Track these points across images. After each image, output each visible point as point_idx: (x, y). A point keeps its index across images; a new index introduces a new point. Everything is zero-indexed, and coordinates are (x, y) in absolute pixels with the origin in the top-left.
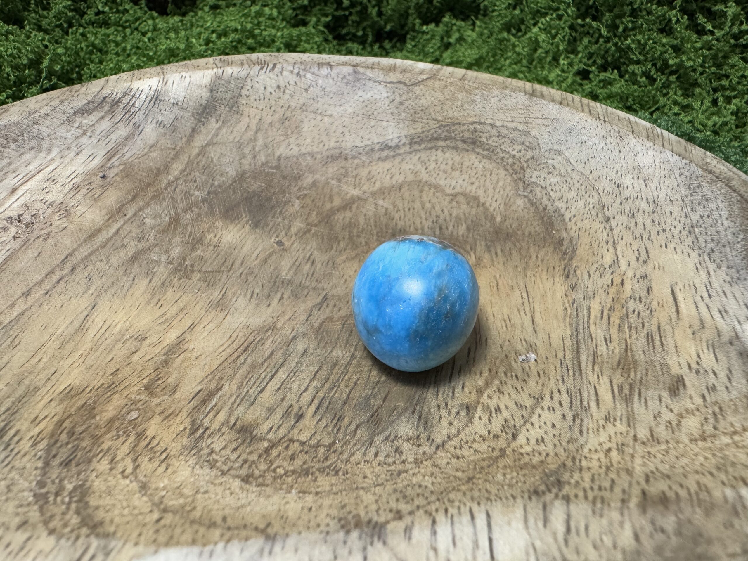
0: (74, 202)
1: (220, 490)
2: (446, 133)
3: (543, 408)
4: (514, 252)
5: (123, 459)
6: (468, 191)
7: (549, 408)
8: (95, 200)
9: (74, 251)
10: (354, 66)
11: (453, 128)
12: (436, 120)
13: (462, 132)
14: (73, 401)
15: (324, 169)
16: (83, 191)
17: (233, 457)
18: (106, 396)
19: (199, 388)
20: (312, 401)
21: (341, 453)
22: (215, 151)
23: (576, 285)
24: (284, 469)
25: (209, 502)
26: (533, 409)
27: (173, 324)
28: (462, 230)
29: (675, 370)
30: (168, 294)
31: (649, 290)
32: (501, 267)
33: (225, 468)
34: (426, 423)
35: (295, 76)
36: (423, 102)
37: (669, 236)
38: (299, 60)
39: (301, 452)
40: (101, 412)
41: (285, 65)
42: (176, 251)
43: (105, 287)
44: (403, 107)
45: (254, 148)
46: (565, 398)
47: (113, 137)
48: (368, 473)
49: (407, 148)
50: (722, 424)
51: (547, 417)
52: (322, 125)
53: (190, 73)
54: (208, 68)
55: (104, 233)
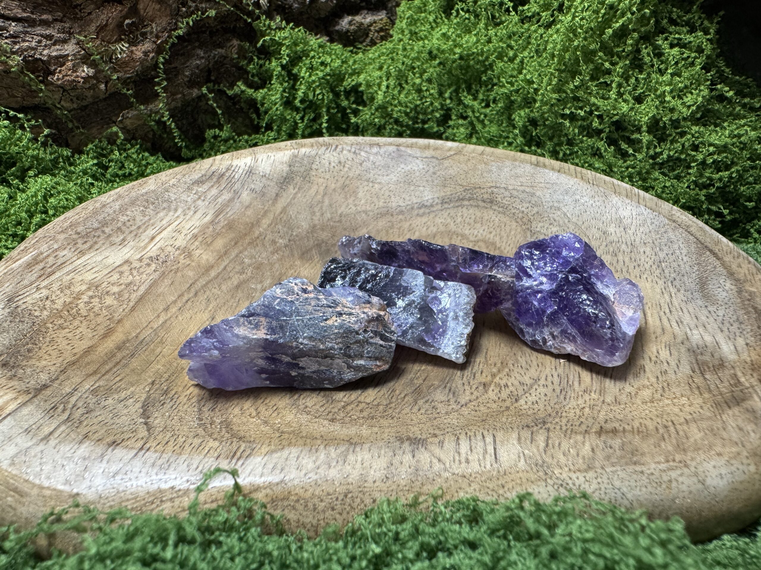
0: (194, 247)
1: (316, 425)
2: (469, 195)
3: (539, 385)
5: (248, 409)
6: (487, 238)
7: (543, 385)
8: (208, 245)
9: (196, 281)
10: (397, 146)
11: (475, 191)
12: (461, 185)
13: (482, 194)
15: (375, 223)
16: (200, 239)
17: (321, 410)
21: (395, 409)
22: (293, 210)
24: (357, 416)
25: (310, 430)
26: (532, 386)
29: (640, 362)
33: (317, 415)
34: (454, 393)
35: (352, 154)
36: (451, 171)
37: (643, 269)
38: (355, 142)
39: (367, 408)
41: (345, 146)
43: (220, 305)
44: (435, 176)
45: (321, 208)
46: (556, 380)
47: (220, 200)
48: (414, 418)
49: (439, 207)
50: (667, 392)
51: (542, 390)
52: (373, 190)
53: (274, 153)
54: (287, 150)
55: (216, 268)
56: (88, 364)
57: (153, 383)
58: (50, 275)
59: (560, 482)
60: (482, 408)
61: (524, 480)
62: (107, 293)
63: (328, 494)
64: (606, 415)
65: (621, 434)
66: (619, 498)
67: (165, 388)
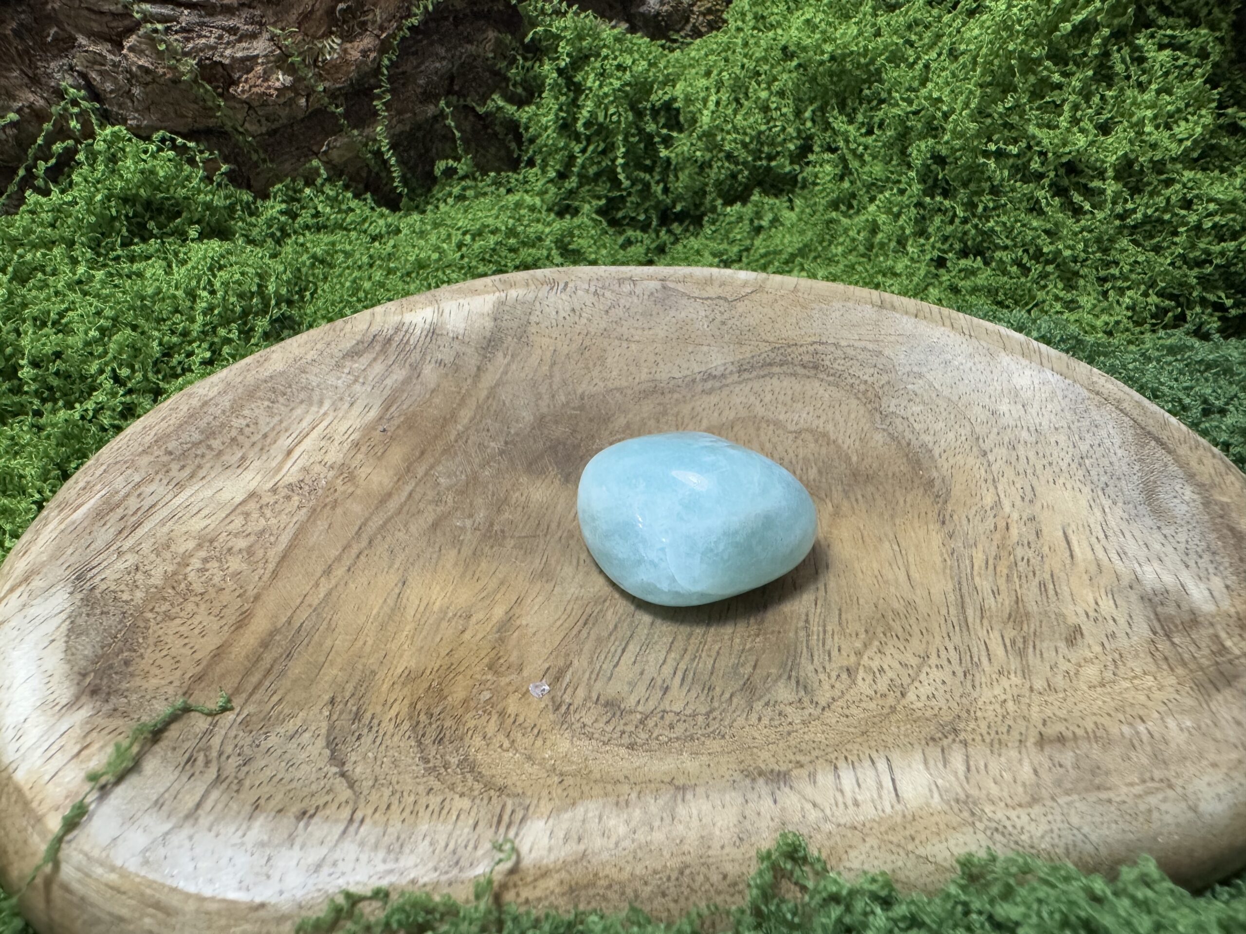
0: (356, 462)
1: (608, 756)
2: (781, 357)
3: (930, 666)
4: (877, 497)
5: (494, 736)
6: (814, 426)
7: (937, 666)
8: (378, 459)
9: (367, 519)
10: (661, 281)
11: (789, 350)
12: (767, 341)
13: (800, 355)
14: (416, 683)
15: (637, 407)
16: (364, 449)
18: (450, 677)
19: (547, 665)
20: (675, 672)
21: (722, 720)
22: (507, 392)
23: (953, 533)
24: (666, 736)
25: (603, 766)
26: (920, 668)
29: (1072, 620)
30: (483, 564)
31: (1038, 534)
32: (864, 515)
33: (605, 739)
34: (805, 687)
35: (591, 296)
36: (750, 320)
37: (1057, 470)
39: (678, 721)
40: (452, 693)
41: (579, 283)
42: (481, 515)
43: (411, 560)
44: (725, 328)
45: (551, 386)
46: (953, 655)
47: (389, 382)
48: (756, 735)
49: (736, 377)
50: (1122, 670)
51: (936, 674)
52: (629, 353)
53: (468, 299)
54: (488, 293)
55: (396, 497)
57: (332, 701)
58: (134, 528)
59: (994, 825)
60: (854, 710)
61: (942, 826)
62: (230, 550)
63: (655, 872)
64: (1041, 711)
65: (1072, 744)
66: (1080, 844)
67: (354, 709)
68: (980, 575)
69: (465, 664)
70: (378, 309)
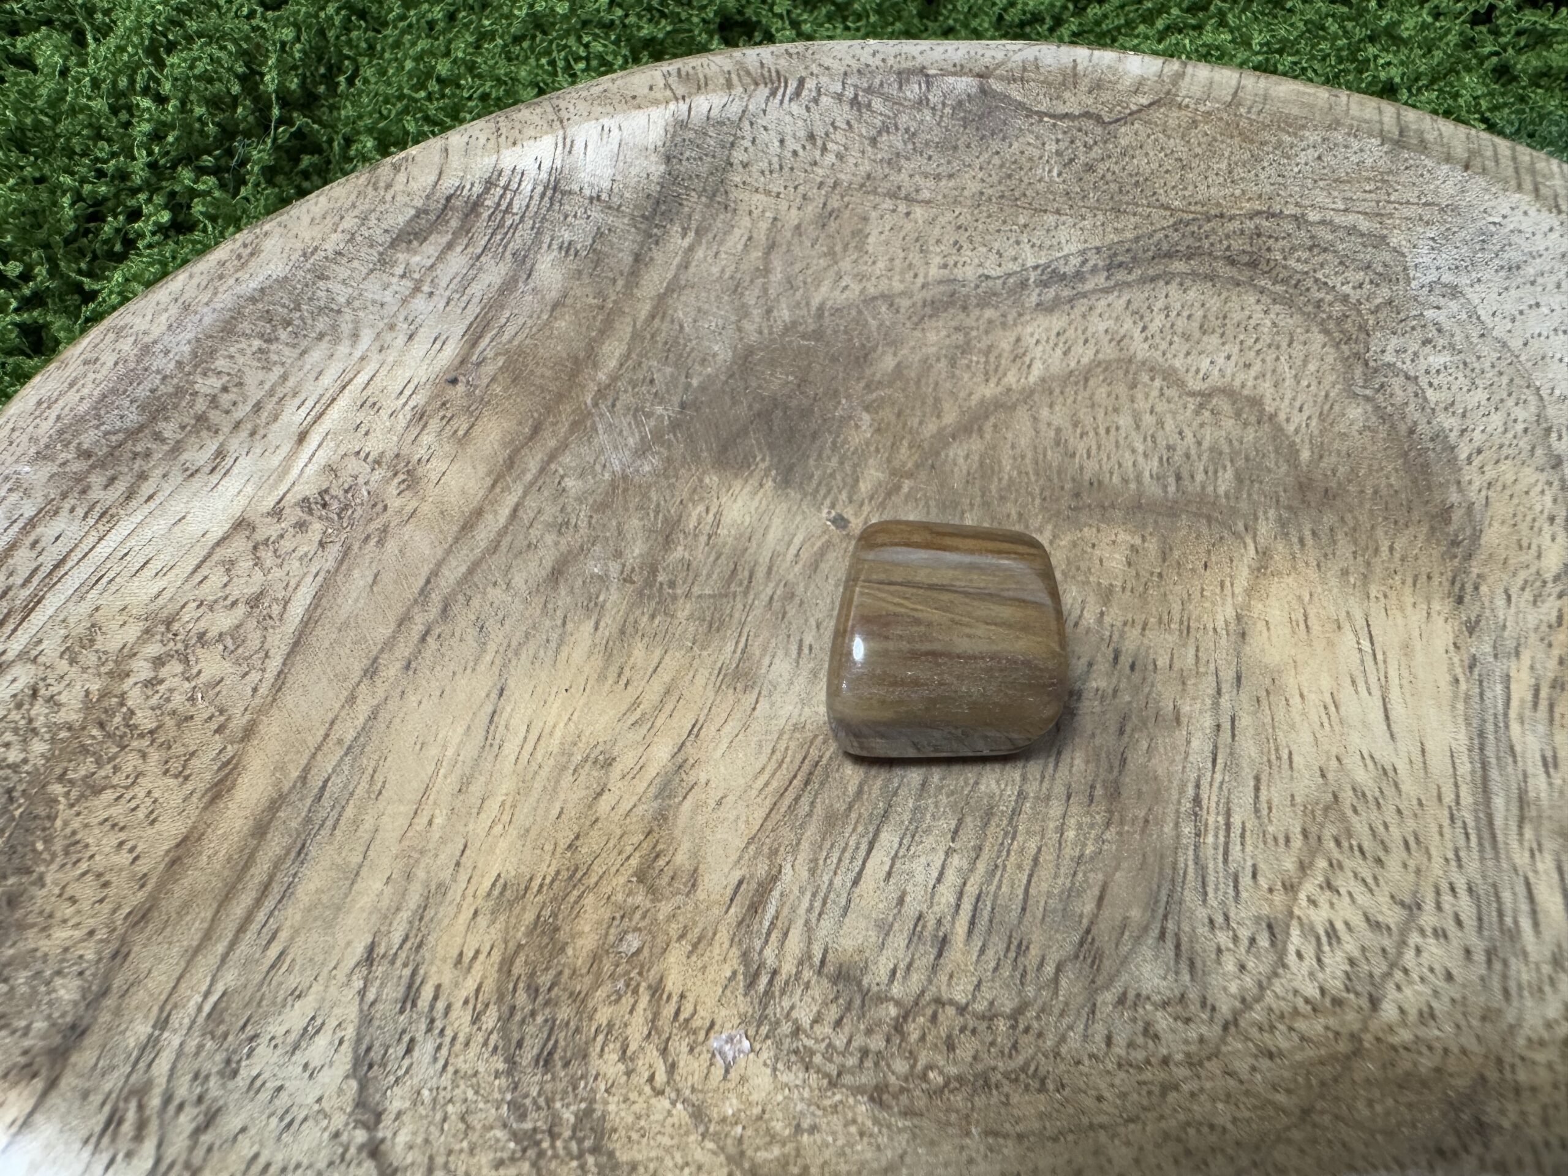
0: (420, 452)
1: (836, 1121)
2: (1190, 241)
3: (1422, 932)
4: (1340, 536)
5: (642, 1048)
6: (1237, 383)
7: (1435, 930)
8: (460, 442)
9: (439, 564)
10: (979, 76)
11: (1207, 227)
12: (1166, 207)
13: (1228, 237)
14: (515, 912)
15: (918, 334)
16: (435, 424)
17: (840, 1042)
18: (572, 899)
19: (737, 875)
20: (958, 906)
21: (1040, 1035)
22: (686, 305)
23: (1478, 622)
24: (941, 1073)
25: (828, 1154)
26: (1404, 933)
27: (659, 722)
28: (1226, 480)
30: (636, 652)
32: (1313, 574)
33: (832, 1069)
34: (1192, 965)
35: (847, 108)
36: (1140, 161)
38: (855, 66)
39: (963, 1030)
40: (573, 937)
41: (824, 80)
42: (636, 551)
43: (514, 644)
44: (1091, 178)
45: (765, 290)
46: (1466, 906)
47: (477, 289)
49: (1100, 280)
51: (1434, 952)
52: (909, 226)
53: (619, 118)
54: (655, 102)
55: (489, 517)
56: (186, 906)
57: (369, 958)
58: (28, 611)
62: (201, 636)
67: (407, 972)
68: (1522, 722)
69: (598, 869)
70: (456, 138)
